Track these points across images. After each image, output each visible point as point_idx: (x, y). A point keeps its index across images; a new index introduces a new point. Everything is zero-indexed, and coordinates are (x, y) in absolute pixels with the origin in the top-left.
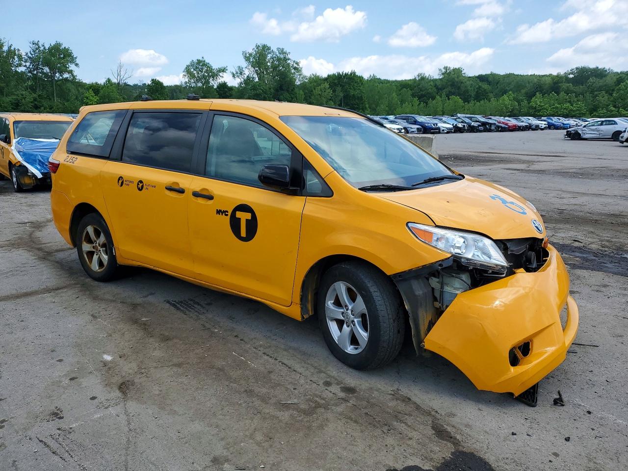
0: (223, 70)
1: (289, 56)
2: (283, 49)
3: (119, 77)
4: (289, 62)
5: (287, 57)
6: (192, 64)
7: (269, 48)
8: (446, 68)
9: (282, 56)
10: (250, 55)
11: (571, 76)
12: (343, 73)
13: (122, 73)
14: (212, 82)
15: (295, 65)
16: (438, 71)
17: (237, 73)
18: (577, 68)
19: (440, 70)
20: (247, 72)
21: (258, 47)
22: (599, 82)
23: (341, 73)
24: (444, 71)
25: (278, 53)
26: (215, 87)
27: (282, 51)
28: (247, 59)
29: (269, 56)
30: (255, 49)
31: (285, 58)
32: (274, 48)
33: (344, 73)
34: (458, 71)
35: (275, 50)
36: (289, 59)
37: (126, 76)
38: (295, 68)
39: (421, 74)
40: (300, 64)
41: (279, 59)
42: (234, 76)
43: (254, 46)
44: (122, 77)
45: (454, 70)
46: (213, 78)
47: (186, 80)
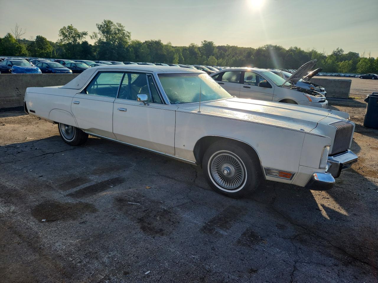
0: (85, 34)
2: (120, 24)
3: (17, 33)
4: (124, 32)
5: (123, 29)
7: (112, 23)
8: (205, 41)
10: (101, 26)
11: (264, 49)
12: (154, 41)
13: (19, 31)
14: (79, 41)
15: (128, 34)
17: (93, 36)
18: (267, 45)
19: (202, 42)
20: (99, 36)
25: (117, 26)
29: (113, 27)
37: (22, 33)
38: (128, 36)
40: (131, 34)
41: (119, 30)
42: (91, 38)
43: (103, 21)
44: (18, 33)
46: (79, 38)
47: (62, 38)
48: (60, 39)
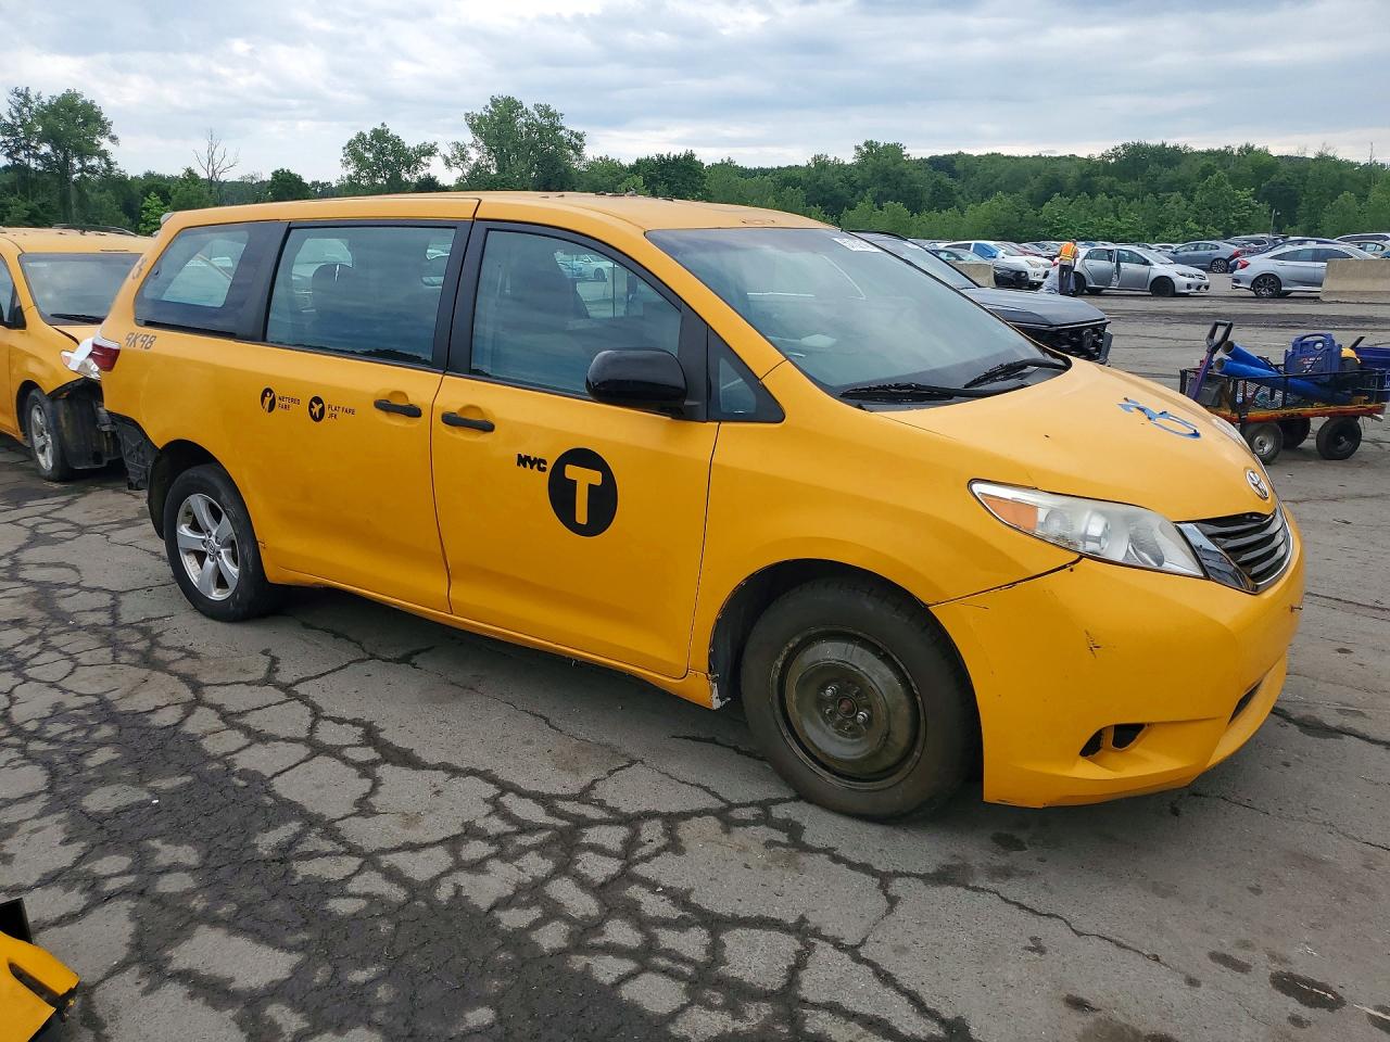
0: (430, 151)
1: (563, 122)
2: (548, 107)
3: (210, 166)
4: (562, 133)
5: (557, 124)
6: (361, 137)
7: (518, 106)
8: (868, 145)
9: (546, 122)
10: (481, 118)
12: (668, 156)
13: (217, 158)
14: (405, 177)
15: (575, 141)
16: (853, 152)
17: (454, 157)
18: (1124, 146)
19: (858, 148)
20: (474, 155)
22: (1169, 174)
23: (666, 157)
24: (865, 149)
25: (537, 116)
27: (546, 112)
28: (475, 129)
29: (520, 121)
30: (490, 107)
31: (552, 125)
32: (528, 105)
33: (672, 156)
34: (895, 151)
35: (531, 109)
36: (561, 128)
37: (225, 164)
38: (574, 148)
39: (819, 157)
40: (585, 138)
41: (541, 129)
42: (447, 162)
43: (487, 102)
44: (216, 165)
45: (886, 147)
46: (408, 167)
47: (351, 172)
48: (345, 176)
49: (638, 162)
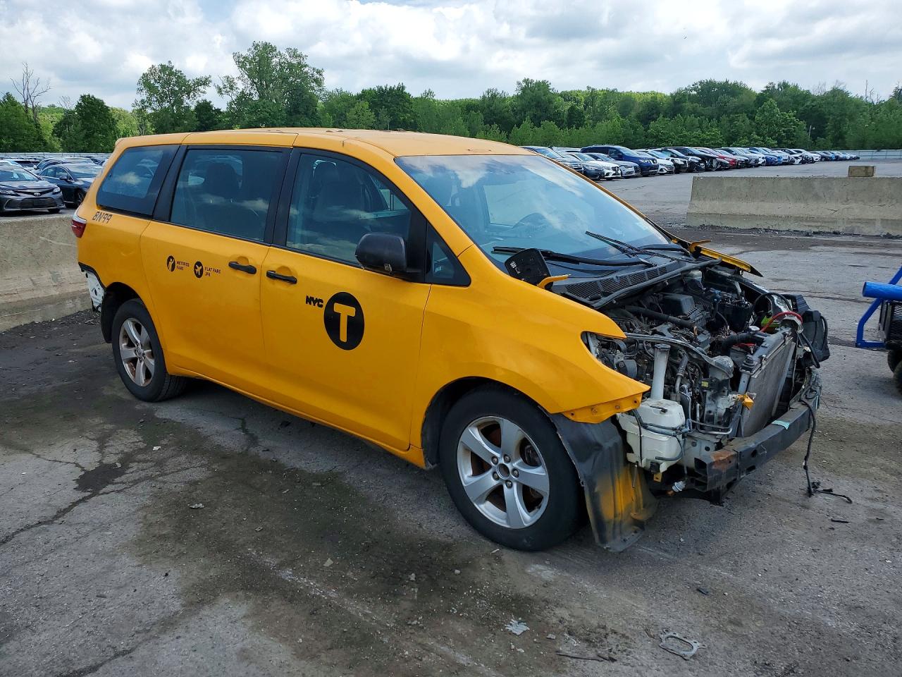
1: (306, 61)
2: (295, 50)
3: (26, 91)
4: (306, 69)
5: (303, 62)
7: (273, 49)
8: (526, 81)
9: (294, 62)
10: (246, 58)
11: (694, 92)
12: (386, 88)
13: (31, 86)
14: (187, 101)
15: (316, 75)
16: (516, 86)
17: (225, 87)
18: (701, 82)
19: (519, 83)
20: (240, 86)
21: (256, 46)
22: (734, 101)
23: (384, 88)
24: (524, 84)
25: (288, 57)
26: (193, 108)
27: (295, 54)
29: (275, 60)
31: (299, 63)
33: (388, 87)
34: (543, 86)
35: (283, 52)
36: (306, 66)
37: (39, 89)
38: (316, 81)
39: (492, 89)
40: (323, 74)
41: (291, 66)
42: (220, 91)
43: (250, 46)
44: (30, 92)
45: (538, 84)
46: (188, 94)
47: (145, 97)
48: (139, 100)
49: (363, 91)
